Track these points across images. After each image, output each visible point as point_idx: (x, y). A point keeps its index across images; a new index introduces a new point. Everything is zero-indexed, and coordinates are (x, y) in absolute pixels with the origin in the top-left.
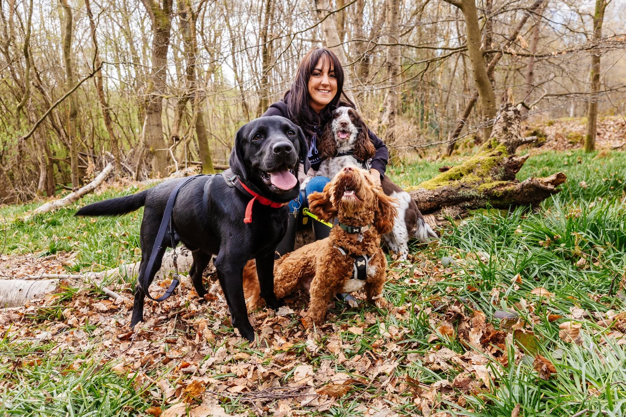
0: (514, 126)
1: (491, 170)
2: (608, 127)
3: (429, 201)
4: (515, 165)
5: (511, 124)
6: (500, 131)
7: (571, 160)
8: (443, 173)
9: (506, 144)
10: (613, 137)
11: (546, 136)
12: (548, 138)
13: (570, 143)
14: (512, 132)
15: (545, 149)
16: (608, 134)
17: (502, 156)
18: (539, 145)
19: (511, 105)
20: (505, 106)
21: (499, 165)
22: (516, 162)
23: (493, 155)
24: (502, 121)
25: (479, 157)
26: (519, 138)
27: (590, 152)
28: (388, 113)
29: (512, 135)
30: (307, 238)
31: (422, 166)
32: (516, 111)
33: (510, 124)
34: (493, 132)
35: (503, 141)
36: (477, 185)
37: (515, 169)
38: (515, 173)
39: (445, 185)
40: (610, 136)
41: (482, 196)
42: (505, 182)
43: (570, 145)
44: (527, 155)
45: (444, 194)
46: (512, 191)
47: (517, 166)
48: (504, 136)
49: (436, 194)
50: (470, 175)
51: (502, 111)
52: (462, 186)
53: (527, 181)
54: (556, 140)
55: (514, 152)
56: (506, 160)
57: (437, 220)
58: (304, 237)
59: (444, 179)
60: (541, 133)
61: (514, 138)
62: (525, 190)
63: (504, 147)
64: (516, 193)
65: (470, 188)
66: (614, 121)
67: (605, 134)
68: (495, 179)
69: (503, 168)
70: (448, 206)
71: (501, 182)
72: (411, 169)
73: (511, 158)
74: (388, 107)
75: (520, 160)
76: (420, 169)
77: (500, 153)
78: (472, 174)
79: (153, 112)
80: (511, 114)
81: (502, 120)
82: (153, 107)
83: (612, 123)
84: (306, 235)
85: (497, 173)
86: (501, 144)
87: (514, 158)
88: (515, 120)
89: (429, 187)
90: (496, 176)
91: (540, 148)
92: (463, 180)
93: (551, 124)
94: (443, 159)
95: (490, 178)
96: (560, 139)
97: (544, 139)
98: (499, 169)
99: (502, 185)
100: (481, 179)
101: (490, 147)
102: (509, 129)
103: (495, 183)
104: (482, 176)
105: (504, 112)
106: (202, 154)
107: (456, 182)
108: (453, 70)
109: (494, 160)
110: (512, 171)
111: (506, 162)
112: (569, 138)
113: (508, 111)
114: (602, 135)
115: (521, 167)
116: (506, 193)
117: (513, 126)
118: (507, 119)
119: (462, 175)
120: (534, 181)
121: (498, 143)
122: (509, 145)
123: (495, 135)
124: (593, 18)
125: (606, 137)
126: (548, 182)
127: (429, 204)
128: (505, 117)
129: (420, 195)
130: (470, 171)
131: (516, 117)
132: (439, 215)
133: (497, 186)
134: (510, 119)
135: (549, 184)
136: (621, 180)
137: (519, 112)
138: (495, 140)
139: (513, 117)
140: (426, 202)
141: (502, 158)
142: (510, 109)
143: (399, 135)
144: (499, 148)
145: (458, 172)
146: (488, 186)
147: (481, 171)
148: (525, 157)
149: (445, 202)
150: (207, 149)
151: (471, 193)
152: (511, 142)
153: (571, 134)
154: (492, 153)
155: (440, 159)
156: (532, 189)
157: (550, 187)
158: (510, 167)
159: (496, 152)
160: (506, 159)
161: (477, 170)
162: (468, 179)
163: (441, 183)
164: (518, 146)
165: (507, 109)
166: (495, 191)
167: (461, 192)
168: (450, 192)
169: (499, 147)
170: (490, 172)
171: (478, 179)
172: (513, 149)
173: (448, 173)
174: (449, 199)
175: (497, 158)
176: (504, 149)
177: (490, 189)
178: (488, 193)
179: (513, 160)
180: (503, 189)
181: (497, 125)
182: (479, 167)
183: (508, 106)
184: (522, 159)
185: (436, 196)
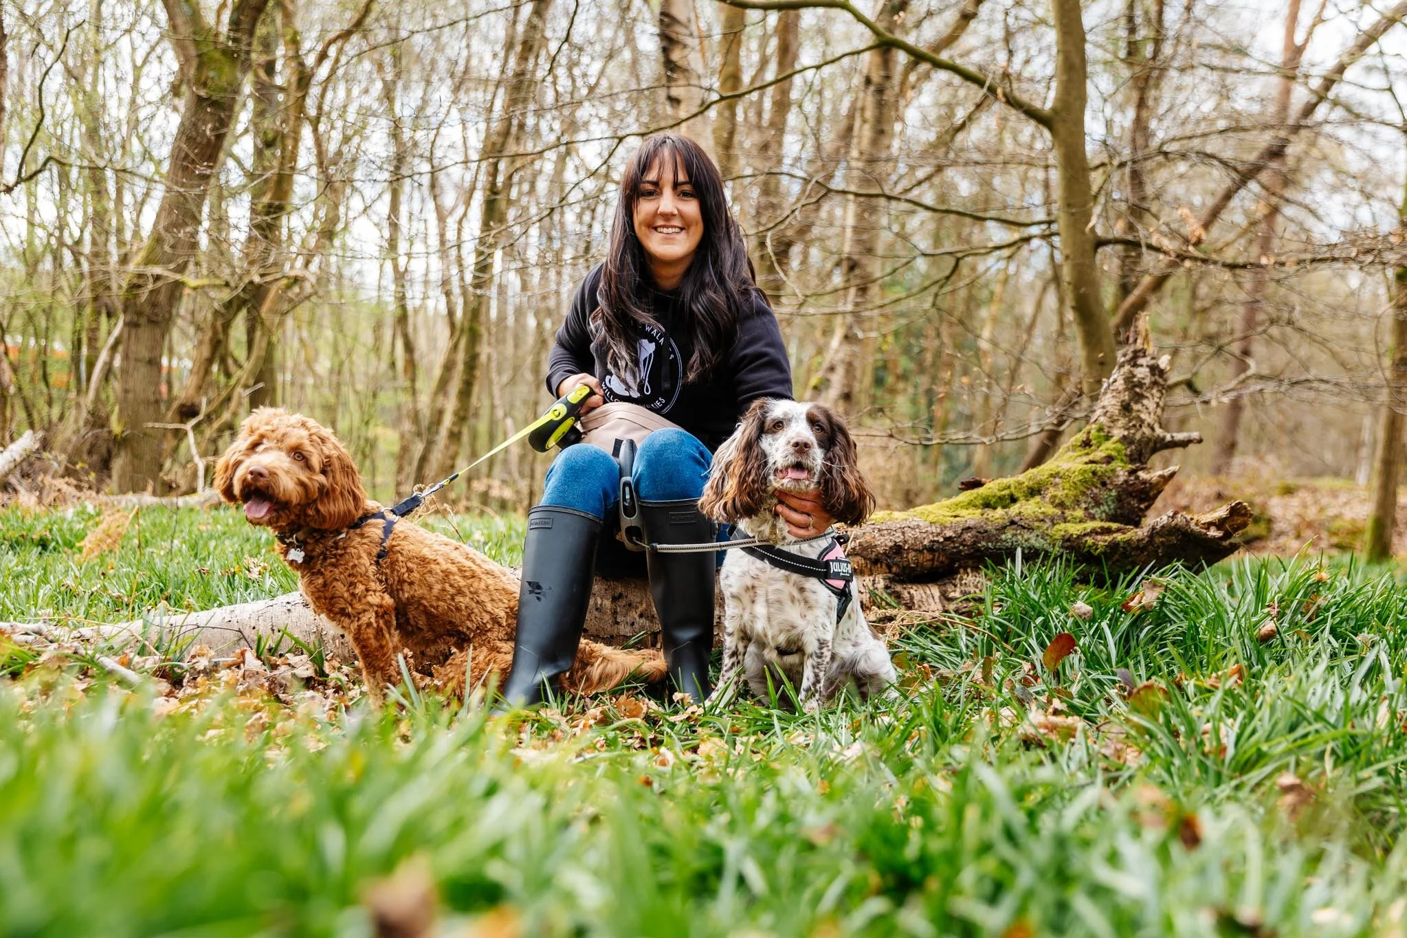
0: (1150, 403)
1: (1084, 493)
3: (931, 550)
4: (1143, 491)
5: (1142, 397)
6: (1115, 410)
8: (969, 492)
9: (1125, 440)
11: (1270, 522)
12: (1277, 527)
14: (1143, 416)
17: (1113, 465)
19: (1144, 353)
20: (1130, 355)
21: (1104, 484)
22: (1144, 482)
23: (1092, 462)
24: (1121, 388)
25: (1059, 463)
26: (1159, 432)
27: (1380, 562)
29: (1142, 421)
30: (623, 602)
32: (1154, 369)
33: (1139, 398)
34: (1099, 412)
35: (1118, 433)
36: (1049, 523)
37: (1141, 501)
38: (1142, 510)
39: (972, 517)
41: (1057, 550)
42: (1114, 526)
44: (1174, 469)
45: (967, 536)
46: (1128, 542)
47: (1146, 494)
48: (1122, 422)
49: (949, 533)
50: (1032, 501)
51: (1122, 365)
52: (1013, 523)
53: (1163, 520)
54: (1298, 537)
55: (1144, 462)
56: (1122, 475)
57: (945, 598)
58: (615, 599)
59: (971, 504)
61: (1146, 430)
62: (1158, 540)
63: (1119, 446)
64: (1137, 548)
65: (1030, 529)
68: (1093, 518)
69: (1114, 493)
70: (976, 569)
71: (1106, 525)
73: (1134, 472)
75: (1155, 479)
77: (1109, 459)
78: (1038, 498)
79: (143, 321)
80: (1142, 373)
81: (1120, 385)
82: (147, 310)
84: (621, 596)
85: (1098, 504)
86: (1115, 439)
87: (1142, 475)
88: (1151, 388)
89: (931, 518)
90: (1096, 511)
92: (1014, 510)
93: (1288, 491)
95: (1079, 513)
96: (1308, 534)
97: (1263, 529)
98: (1104, 494)
99: (1108, 531)
100: (1058, 511)
101: (1087, 444)
102: (1136, 407)
103: (1090, 525)
104: (1061, 505)
105: (1127, 368)
107: (1000, 512)
108: (1027, 320)
109: (1094, 473)
110: (1134, 503)
111: (1122, 479)
112: (1335, 534)
113: (1135, 365)
115: (1156, 496)
116: (1114, 546)
117: (1145, 402)
118: (1133, 385)
119: (1014, 500)
120: (1178, 520)
121: (1108, 438)
122: (1131, 443)
123: (1102, 419)
126: (1209, 523)
127: (929, 557)
128: (1129, 379)
129: (909, 534)
130: (1034, 492)
131: (1155, 383)
132: (950, 588)
133: (1094, 532)
134: (1140, 385)
135: (1213, 528)
137: (1162, 373)
138: (1100, 429)
139: (1147, 381)
140: (921, 552)
141: (1113, 471)
142: (1141, 361)
144: (1108, 447)
145: (1006, 492)
146: (1074, 529)
147: (1060, 493)
148: (1167, 472)
149: (969, 556)
151: (1033, 541)
152: (1138, 436)
153: (1339, 523)
154: (1091, 457)
156: (1173, 540)
157: (1214, 533)
158: (1130, 494)
159: (1099, 454)
160: (1121, 472)
161: (1052, 491)
162: (1028, 508)
163: (963, 512)
164: (1155, 450)
165: (1133, 362)
166: (1090, 540)
167: (1007, 535)
168: (982, 533)
169: (1109, 444)
170: (1082, 498)
171: (1051, 510)
172: (1140, 454)
173: (981, 490)
174: (978, 550)
175: (1100, 468)
176: (1119, 451)
177: (1079, 537)
178: (1072, 545)
179: (1137, 478)
180: (1108, 538)
181: (1109, 395)
182: (1056, 485)
183: (1136, 355)
184: (1161, 476)
185: (946, 539)
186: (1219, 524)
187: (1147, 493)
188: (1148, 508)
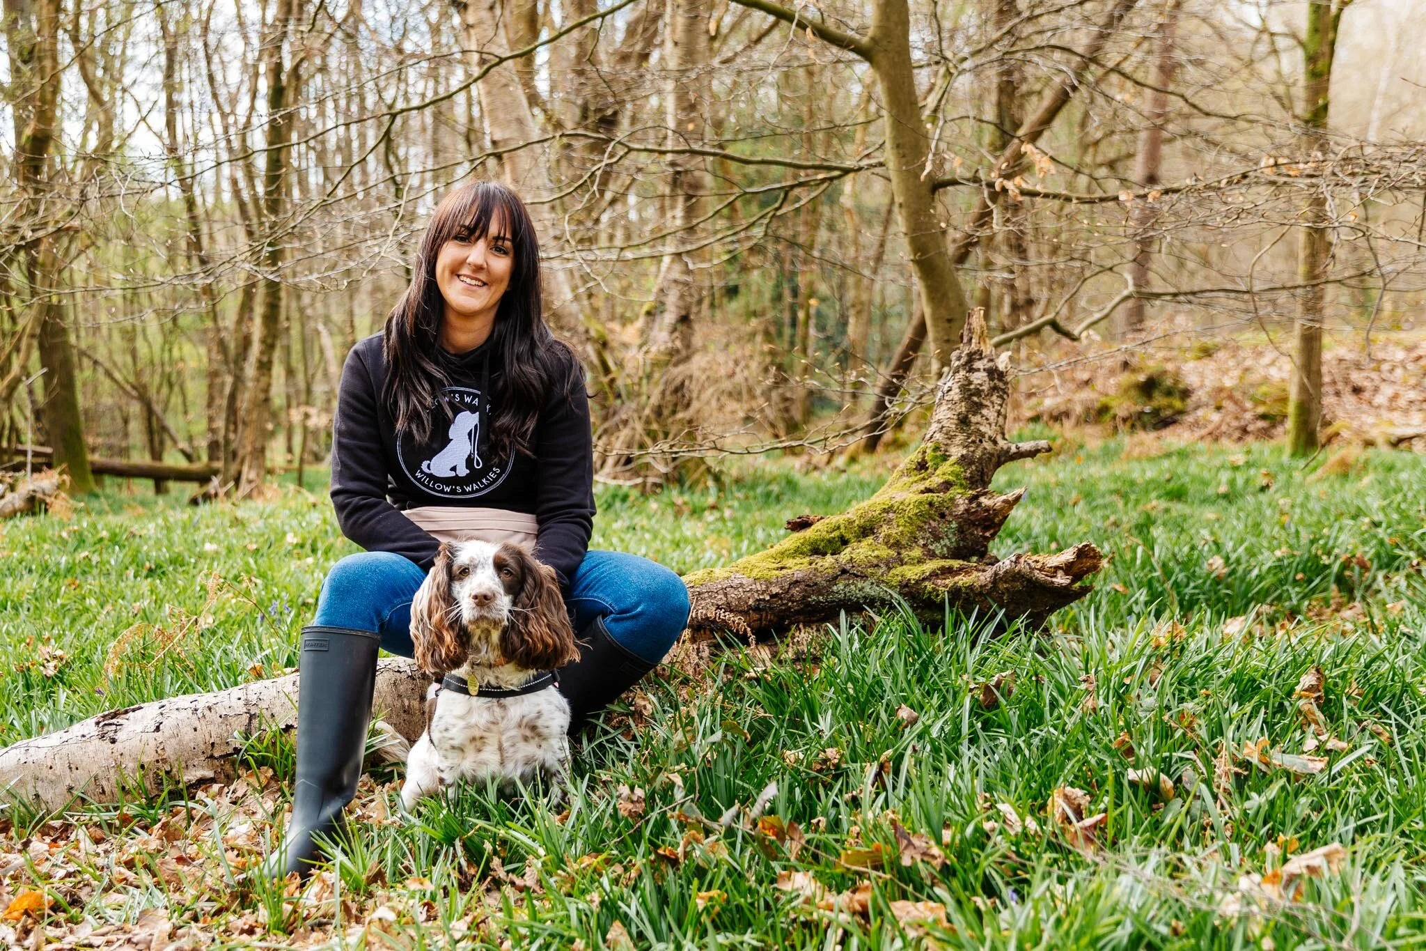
0: (988, 412)
1: (920, 529)
2: (1385, 367)
3: (756, 609)
4: (986, 519)
5: (980, 406)
6: (951, 425)
7: (1240, 482)
8: (796, 535)
9: (964, 460)
10: (1402, 402)
11: (1186, 394)
12: (1194, 398)
13: (1263, 417)
14: (983, 429)
15: (1175, 438)
16: (1388, 391)
17: (952, 491)
18: (1162, 421)
19: (979, 355)
20: (965, 358)
21: (942, 516)
22: (987, 509)
23: (928, 490)
24: (957, 398)
25: (892, 492)
26: (1002, 443)
27: (1305, 455)
28: (670, 317)
29: (983, 435)
31: (775, 488)
32: (993, 373)
33: (977, 408)
34: (934, 427)
35: (956, 452)
36: (884, 568)
37: (986, 529)
38: (987, 539)
39: (799, 567)
40: (1395, 397)
42: (956, 564)
43: (1261, 424)
44: (1017, 491)
45: (795, 591)
46: (971, 587)
47: (992, 522)
48: (960, 438)
49: (775, 590)
50: (865, 542)
51: (957, 370)
52: (844, 571)
53: (1005, 564)
54: (1218, 408)
55: (985, 483)
56: (962, 505)
57: (777, 660)
59: (798, 552)
60: (1169, 382)
61: (988, 445)
62: (1001, 587)
63: (957, 468)
64: (981, 594)
65: (864, 577)
66: (1409, 349)
67: (1376, 390)
68: (932, 555)
69: (954, 525)
70: (808, 624)
71: (948, 562)
72: (740, 495)
73: (974, 498)
74: (672, 299)
75: (998, 505)
76: (768, 495)
77: (947, 485)
78: (870, 539)
80: (979, 378)
81: (955, 394)
83: (1400, 355)
85: (937, 538)
86: (953, 459)
87: (984, 501)
88: (990, 394)
89: (754, 574)
90: (937, 547)
91: (1166, 433)
92: (844, 556)
93: (1207, 353)
94: (853, 460)
95: (917, 552)
96: (1229, 405)
97: (1178, 404)
98: (943, 528)
99: (947, 572)
100: (893, 553)
101: (922, 466)
102: (974, 419)
103: (931, 566)
104: (897, 545)
105: (962, 373)
106: (53, 423)
107: (829, 559)
109: (931, 504)
110: (978, 532)
111: (962, 508)
112: (1258, 402)
113: (971, 370)
114: (1366, 395)
115: (1001, 522)
116: (956, 591)
117: (985, 412)
118: (970, 393)
119: (845, 542)
120: (1022, 566)
121: (945, 458)
122: (971, 463)
123: (938, 435)
124: (1301, 43)
125: (1380, 399)
126: (1057, 568)
127: (756, 615)
128: (965, 387)
129: (733, 594)
130: (867, 530)
131: (995, 388)
132: (781, 647)
133: (934, 575)
134: (978, 392)
135: (1060, 573)
136: (1329, 554)
137: (1001, 376)
138: (936, 449)
139: (985, 387)
140: (747, 611)
141: (952, 499)
142: (978, 364)
143: (702, 389)
144: (945, 471)
145: (836, 534)
146: (912, 573)
147: (894, 531)
148: (1010, 496)
149: (798, 612)
150: (71, 404)
151: (867, 589)
152: (978, 454)
153: (1264, 389)
154: (927, 484)
155: (840, 461)
156: (1019, 586)
157: (1061, 580)
158: (973, 524)
159: (936, 480)
160: (960, 499)
161: (885, 530)
162: (861, 551)
163: (790, 562)
164: (998, 465)
165: (969, 366)
166: (929, 586)
167: (840, 586)
168: (809, 585)
169: (946, 466)
170: (918, 534)
171: (885, 552)
172: (982, 474)
173: (808, 533)
174: (809, 604)
175: (935, 498)
176: (957, 475)
177: (917, 582)
178: (911, 592)
179: (979, 505)
180: (949, 582)
181: (944, 407)
182: (889, 522)
183: (972, 357)
184: (1005, 501)
185: (772, 596)
186: (1068, 568)
187: (992, 520)
188: (993, 536)
